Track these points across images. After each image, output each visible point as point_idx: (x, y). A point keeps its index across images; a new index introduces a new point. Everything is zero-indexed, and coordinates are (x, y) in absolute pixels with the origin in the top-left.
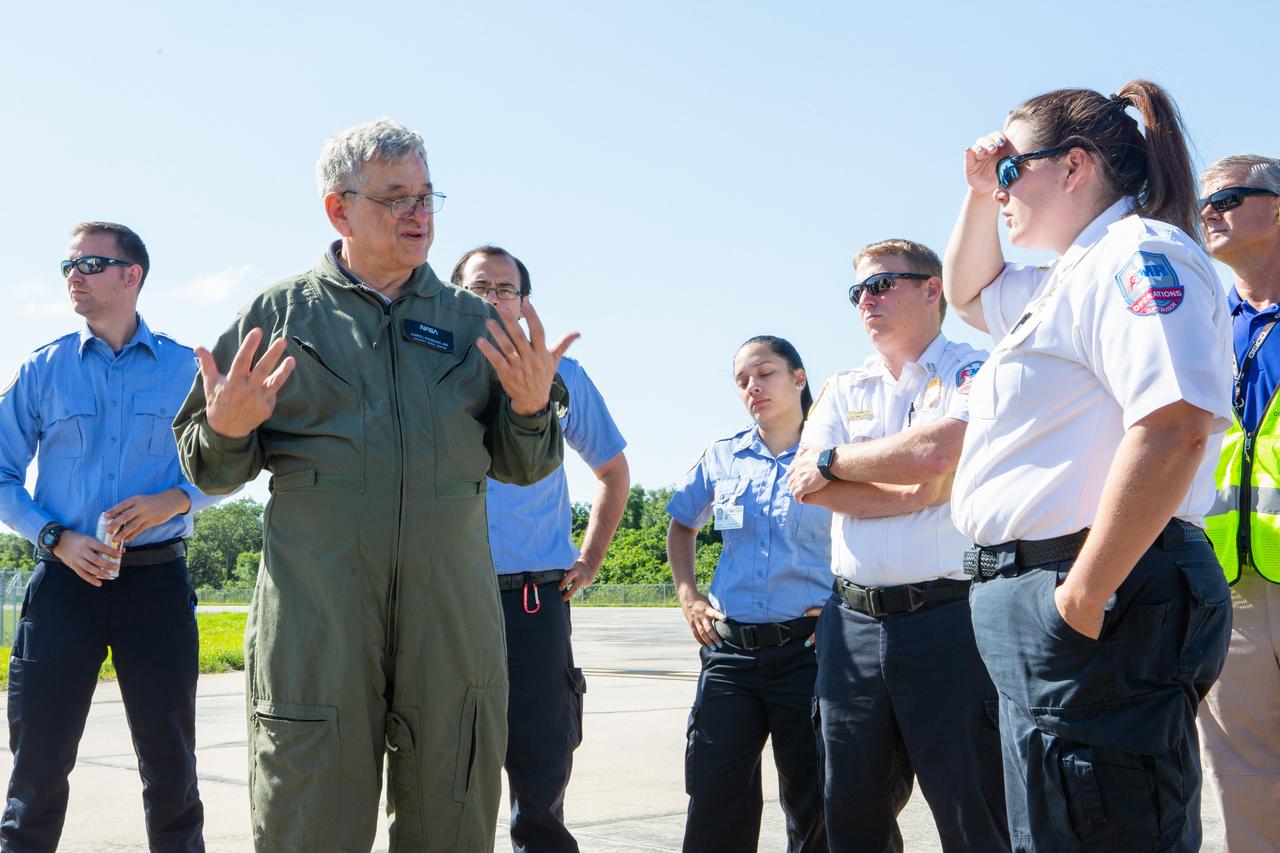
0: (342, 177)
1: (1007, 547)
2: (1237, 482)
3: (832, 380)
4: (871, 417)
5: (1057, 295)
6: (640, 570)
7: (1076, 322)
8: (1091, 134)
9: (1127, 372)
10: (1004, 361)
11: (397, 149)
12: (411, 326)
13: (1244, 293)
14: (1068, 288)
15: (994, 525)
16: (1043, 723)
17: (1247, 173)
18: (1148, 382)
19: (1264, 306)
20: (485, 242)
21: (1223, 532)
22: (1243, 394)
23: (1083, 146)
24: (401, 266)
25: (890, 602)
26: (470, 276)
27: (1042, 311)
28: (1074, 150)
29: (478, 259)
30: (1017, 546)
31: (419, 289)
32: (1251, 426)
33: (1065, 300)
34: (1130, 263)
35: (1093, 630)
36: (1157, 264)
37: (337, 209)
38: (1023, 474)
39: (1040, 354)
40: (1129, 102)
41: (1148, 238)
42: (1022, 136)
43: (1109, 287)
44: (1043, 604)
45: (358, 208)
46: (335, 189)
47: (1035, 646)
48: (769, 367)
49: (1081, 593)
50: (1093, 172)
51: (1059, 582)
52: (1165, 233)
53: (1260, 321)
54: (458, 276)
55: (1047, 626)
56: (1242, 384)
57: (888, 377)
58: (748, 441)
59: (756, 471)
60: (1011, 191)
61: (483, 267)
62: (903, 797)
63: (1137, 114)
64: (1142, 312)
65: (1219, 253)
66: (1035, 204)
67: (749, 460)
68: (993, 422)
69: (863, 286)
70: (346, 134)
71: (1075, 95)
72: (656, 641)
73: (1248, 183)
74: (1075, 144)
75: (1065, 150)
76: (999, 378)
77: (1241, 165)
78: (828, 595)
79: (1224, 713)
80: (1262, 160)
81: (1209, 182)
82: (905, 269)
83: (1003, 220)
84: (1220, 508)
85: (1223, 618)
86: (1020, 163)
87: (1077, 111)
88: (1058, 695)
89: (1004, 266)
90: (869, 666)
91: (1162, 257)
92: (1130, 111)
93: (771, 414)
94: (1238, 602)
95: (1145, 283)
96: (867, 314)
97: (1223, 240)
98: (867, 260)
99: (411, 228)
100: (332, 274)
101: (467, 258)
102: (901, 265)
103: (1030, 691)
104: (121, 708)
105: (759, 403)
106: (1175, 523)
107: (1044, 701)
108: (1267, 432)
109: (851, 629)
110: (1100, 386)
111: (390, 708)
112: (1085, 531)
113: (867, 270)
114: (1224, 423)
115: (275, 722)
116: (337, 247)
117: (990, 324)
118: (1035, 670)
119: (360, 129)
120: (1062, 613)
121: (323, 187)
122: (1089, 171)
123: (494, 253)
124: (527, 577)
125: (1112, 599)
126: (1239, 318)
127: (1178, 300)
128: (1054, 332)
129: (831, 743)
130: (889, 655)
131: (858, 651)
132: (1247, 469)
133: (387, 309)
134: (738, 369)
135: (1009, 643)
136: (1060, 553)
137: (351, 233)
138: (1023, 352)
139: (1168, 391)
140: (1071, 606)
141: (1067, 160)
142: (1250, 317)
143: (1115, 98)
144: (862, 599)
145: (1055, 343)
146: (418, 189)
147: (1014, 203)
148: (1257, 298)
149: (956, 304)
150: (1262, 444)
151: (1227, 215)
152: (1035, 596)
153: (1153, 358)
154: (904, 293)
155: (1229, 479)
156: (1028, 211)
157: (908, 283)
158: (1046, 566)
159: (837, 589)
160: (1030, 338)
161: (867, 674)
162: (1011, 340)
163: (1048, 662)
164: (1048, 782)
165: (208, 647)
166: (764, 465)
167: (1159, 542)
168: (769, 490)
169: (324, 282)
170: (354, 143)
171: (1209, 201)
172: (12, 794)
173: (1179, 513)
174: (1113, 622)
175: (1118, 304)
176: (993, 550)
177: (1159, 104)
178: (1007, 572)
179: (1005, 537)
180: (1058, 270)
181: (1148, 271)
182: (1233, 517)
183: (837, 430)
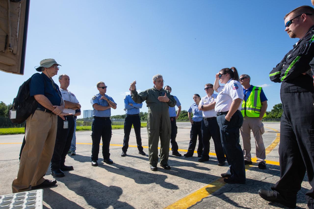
0: (155, 80)
1: (220, 112)
2: (244, 107)
3: (202, 98)
4: (206, 101)
5: (225, 88)
6: (179, 118)
7: (227, 91)
8: (228, 72)
9: (233, 95)
10: (220, 95)
11: (160, 77)
12: (161, 93)
13: (244, 88)
14: (226, 87)
15: (219, 110)
16: (224, 130)
17: (245, 76)
18: (235, 96)
19: (247, 89)
20: (167, 85)
21: (243, 112)
22: (245, 98)
23: (228, 73)
24: (161, 88)
25: (209, 119)
26: (166, 88)
27: (224, 90)
28: (227, 74)
29: (166, 87)
30: (221, 112)
31: (162, 90)
32: (246, 101)
33: (226, 89)
34: (233, 85)
35: (229, 120)
36: (235, 84)
37: (155, 83)
38: (222, 105)
39: (224, 94)
40: (232, 69)
41: (234, 82)
42: (221, 73)
43: (231, 87)
44: (224, 118)
45: (157, 83)
46: (154, 81)
47: (223, 122)
48: (196, 97)
49: (228, 117)
50: (229, 76)
51: (226, 116)
52: (236, 81)
53: (246, 91)
54: (164, 88)
55: (224, 120)
56: (245, 97)
57: (208, 97)
58: (195, 104)
59: (196, 107)
60: (221, 78)
61: (167, 87)
62: (210, 138)
63: (233, 70)
64: (234, 89)
65: (242, 84)
66: (223, 79)
67: (195, 106)
68: (219, 101)
69: (206, 88)
70: (155, 76)
71: (226, 68)
72: (181, 125)
73: (245, 77)
74: (227, 73)
75: (226, 74)
76: (219, 96)
77: (243, 75)
78: (202, 119)
79: (243, 130)
80: (246, 75)
81: (240, 77)
82: (210, 87)
83: (219, 81)
84: (242, 109)
85: (242, 120)
86: (221, 75)
87: (227, 70)
88: (225, 127)
89: (220, 86)
90: (207, 126)
91: (236, 84)
92: (232, 70)
93: (197, 101)
94: (244, 119)
95: (234, 86)
96: (206, 91)
97: (242, 83)
98: (206, 86)
99: (162, 84)
100: (154, 88)
101: (165, 87)
102: (210, 86)
103: (222, 126)
104: (134, 131)
105: (195, 101)
106: (238, 110)
107: (224, 127)
108: (248, 102)
109: (205, 122)
110: (230, 97)
111: (161, 129)
112: (228, 111)
113: (206, 87)
114: (243, 100)
115: (150, 130)
116: (154, 86)
117: (218, 92)
118: (223, 124)
119: (156, 75)
120: (226, 119)
121: (153, 81)
122: (228, 76)
123: (168, 86)
124: (172, 117)
125: (231, 118)
126: (244, 90)
127: (238, 88)
128: (225, 92)
129: (203, 133)
130: (209, 124)
131: (206, 124)
132: (245, 105)
133: (159, 91)
134: (193, 97)
135: (220, 122)
136: (226, 113)
137: (156, 85)
138: (222, 94)
139: (237, 97)
140: (227, 118)
141: (226, 75)
142: (245, 90)
143: (230, 69)
144: (206, 119)
145: (225, 93)
146: (162, 81)
147: (221, 79)
148: (246, 89)
149: (215, 90)
150: (247, 103)
151: (242, 80)
152: (223, 117)
153: (235, 94)
154: (210, 89)
155: (243, 107)
156: (222, 80)
157: (210, 88)
158: (224, 114)
159: (203, 118)
160: (223, 92)
161: (206, 126)
162: (221, 93)
163: (224, 124)
164: (224, 136)
165: (142, 125)
166: (197, 107)
167: (236, 112)
168: (197, 109)
169: (153, 89)
170: (156, 76)
171: (241, 79)
172: (124, 137)
173: (238, 109)
174: (231, 120)
175: (232, 88)
176: (219, 113)
177: (235, 69)
178: (220, 115)
179: (220, 111)
180: (225, 86)
181: (235, 85)
182: (244, 110)
183: (203, 103)
